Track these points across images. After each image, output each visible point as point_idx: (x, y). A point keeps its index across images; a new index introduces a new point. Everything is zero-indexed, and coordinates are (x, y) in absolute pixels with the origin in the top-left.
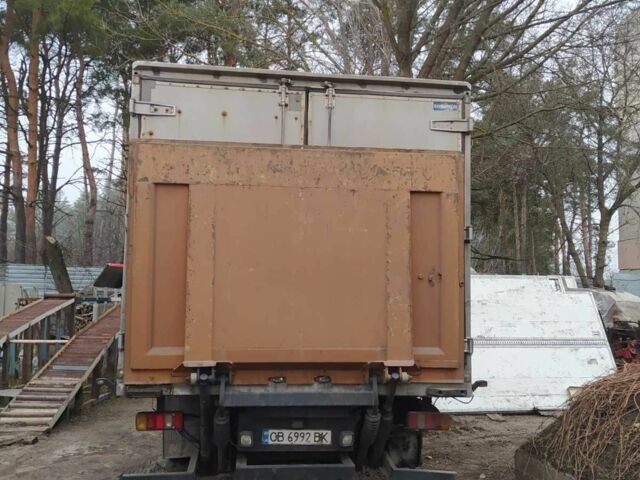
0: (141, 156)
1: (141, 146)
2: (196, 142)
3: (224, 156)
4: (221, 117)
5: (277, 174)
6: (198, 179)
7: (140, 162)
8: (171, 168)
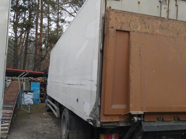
0: (111, 17)
1: (111, 12)
2: (132, 13)
3: (143, 20)
4: (138, 4)
5: (163, 30)
6: (133, 29)
7: (110, 19)
8: (123, 23)
